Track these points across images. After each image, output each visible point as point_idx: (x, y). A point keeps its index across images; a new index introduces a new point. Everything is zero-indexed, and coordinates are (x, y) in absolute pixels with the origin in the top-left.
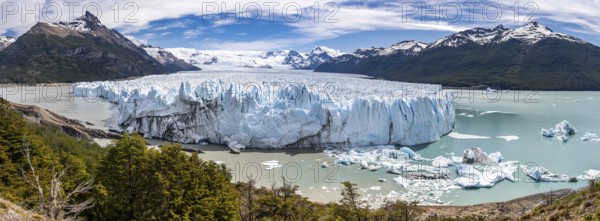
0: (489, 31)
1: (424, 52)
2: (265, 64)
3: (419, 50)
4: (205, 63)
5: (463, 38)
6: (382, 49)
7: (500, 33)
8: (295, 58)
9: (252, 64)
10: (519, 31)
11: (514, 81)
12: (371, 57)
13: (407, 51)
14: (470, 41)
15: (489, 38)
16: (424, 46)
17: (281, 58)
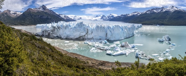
0: (160, 9)
1: (141, 15)
2: (95, 19)
3: (139, 14)
4: (78, 19)
5: (152, 11)
6: (129, 14)
7: (163, 9)
8: (104, 17)
9: (91, 19)
10: (168, 8)
11: (166, 23)
12: (125, 17)
13: (136, 15)
14: (154, 12)
15: (160, 11)
16: (141, 13)
17: (100, 17)
